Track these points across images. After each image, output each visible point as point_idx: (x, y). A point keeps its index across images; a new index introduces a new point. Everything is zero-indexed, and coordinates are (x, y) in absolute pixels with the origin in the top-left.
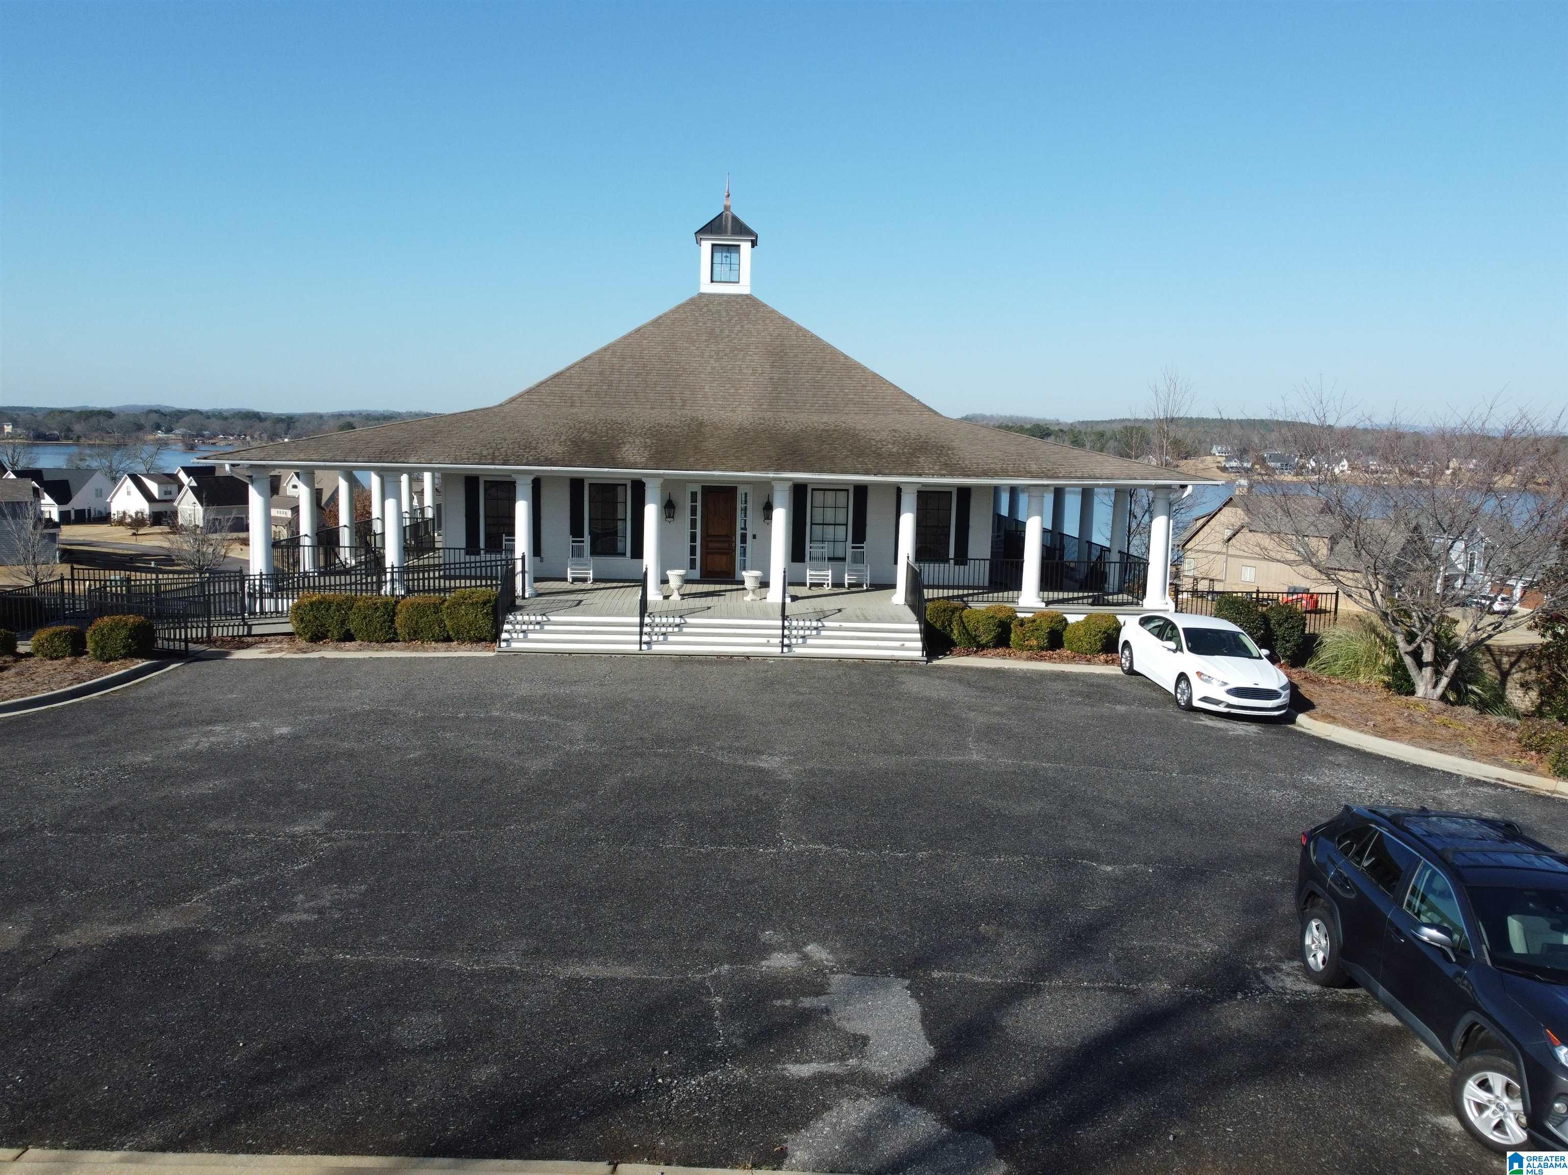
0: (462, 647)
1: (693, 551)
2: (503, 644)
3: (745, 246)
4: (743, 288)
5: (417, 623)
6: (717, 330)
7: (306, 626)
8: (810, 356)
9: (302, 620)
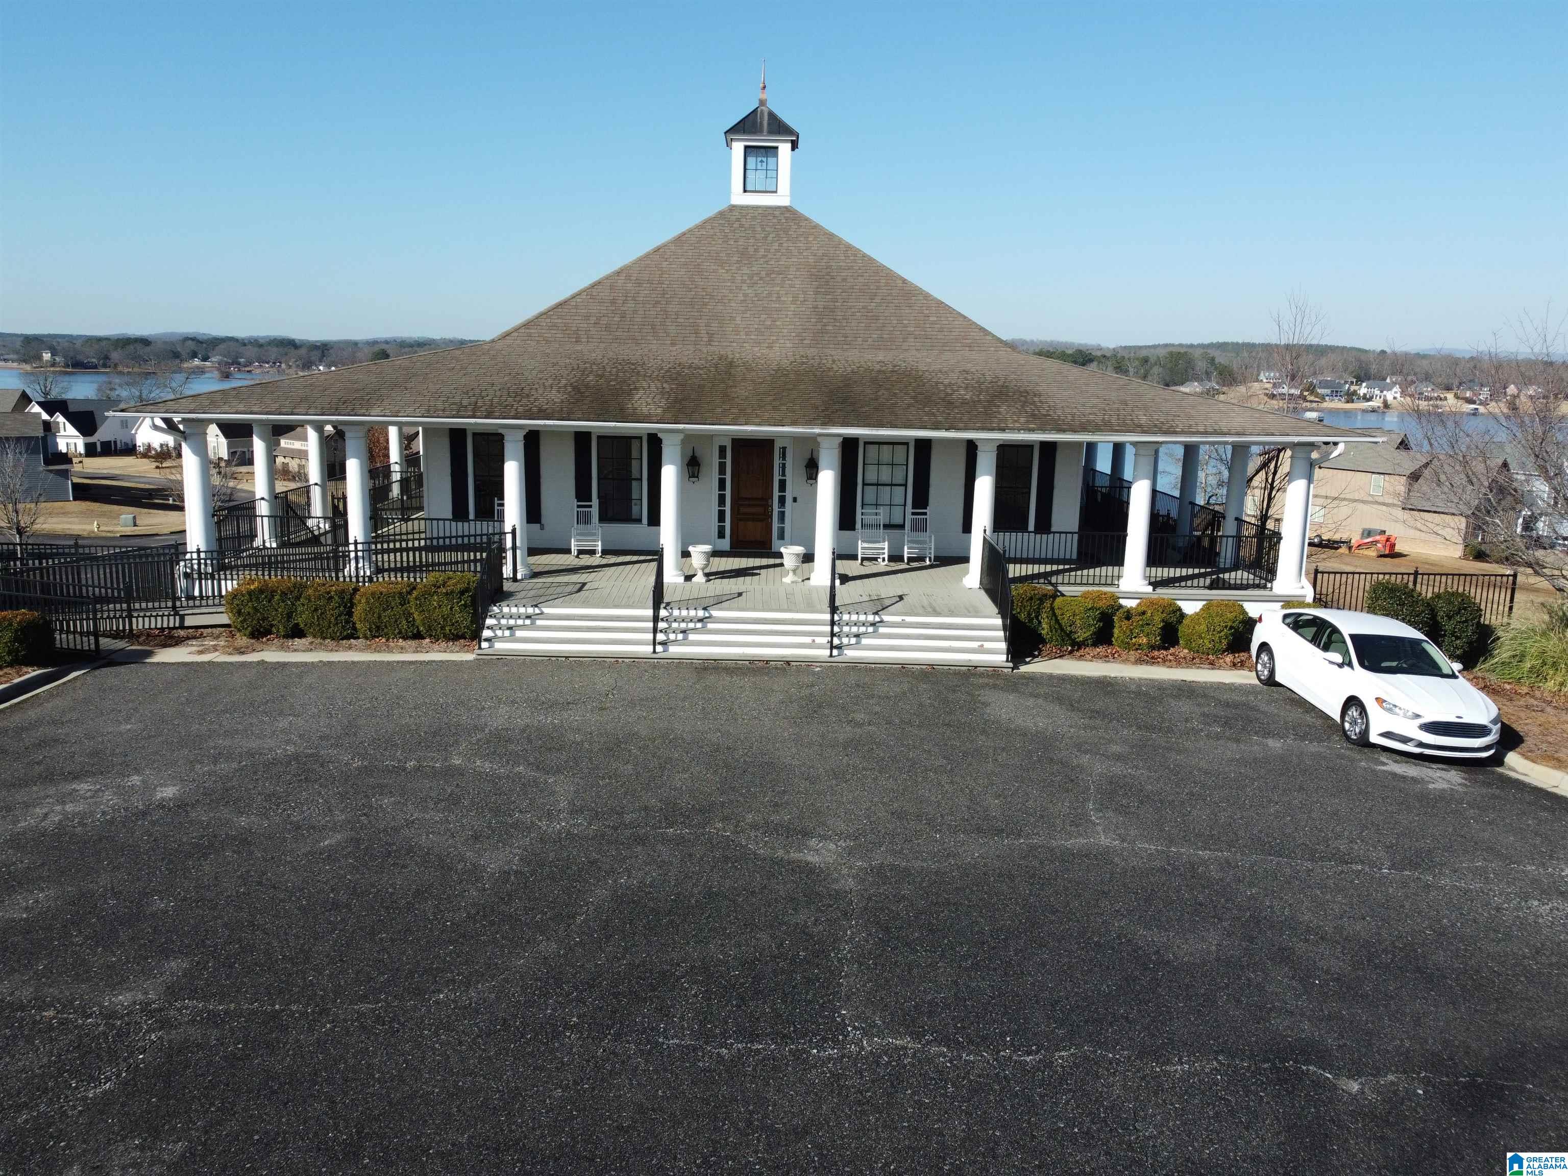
0: (436, 646)
1: (721, 516)
2: (485, 645)
3: (784, 149)
4: (782, 199)
5: (379, 617)
6: (751, 250)
7: (245, 620)
8: (861, 279)
9: (239, 613)
